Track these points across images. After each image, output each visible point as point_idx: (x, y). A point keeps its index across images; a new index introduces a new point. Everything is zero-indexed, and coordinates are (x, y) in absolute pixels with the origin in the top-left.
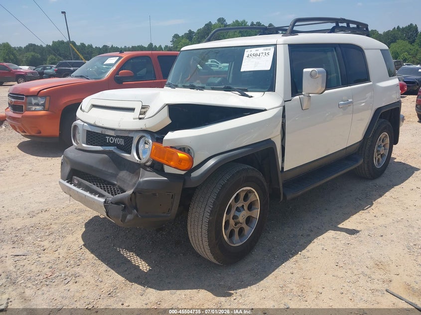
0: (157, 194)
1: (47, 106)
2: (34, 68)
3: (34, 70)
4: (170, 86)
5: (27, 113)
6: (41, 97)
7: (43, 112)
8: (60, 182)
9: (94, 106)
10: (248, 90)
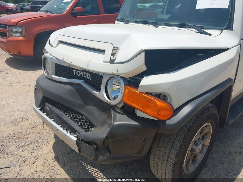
0: (130, 139)
1: (24, 33)
2: (17, 5)
3: (17, 6)
4: (122, 20)
5: (10, 39)
6: (19, 27)
7: (21, 38)
8: (34, 109)
9: (61, 42)
10: (204, 27)
